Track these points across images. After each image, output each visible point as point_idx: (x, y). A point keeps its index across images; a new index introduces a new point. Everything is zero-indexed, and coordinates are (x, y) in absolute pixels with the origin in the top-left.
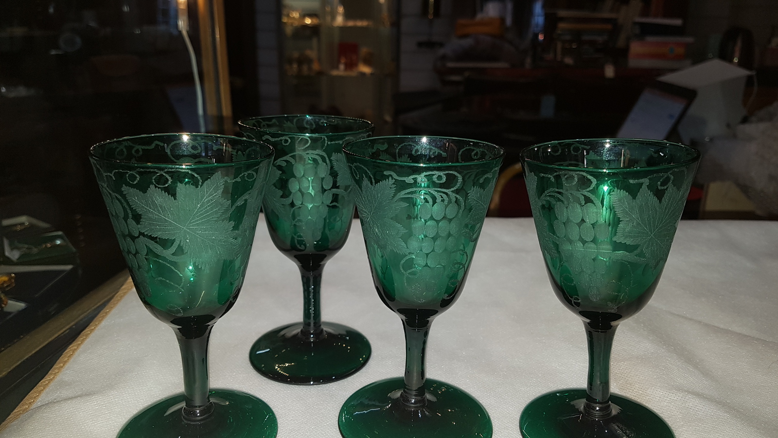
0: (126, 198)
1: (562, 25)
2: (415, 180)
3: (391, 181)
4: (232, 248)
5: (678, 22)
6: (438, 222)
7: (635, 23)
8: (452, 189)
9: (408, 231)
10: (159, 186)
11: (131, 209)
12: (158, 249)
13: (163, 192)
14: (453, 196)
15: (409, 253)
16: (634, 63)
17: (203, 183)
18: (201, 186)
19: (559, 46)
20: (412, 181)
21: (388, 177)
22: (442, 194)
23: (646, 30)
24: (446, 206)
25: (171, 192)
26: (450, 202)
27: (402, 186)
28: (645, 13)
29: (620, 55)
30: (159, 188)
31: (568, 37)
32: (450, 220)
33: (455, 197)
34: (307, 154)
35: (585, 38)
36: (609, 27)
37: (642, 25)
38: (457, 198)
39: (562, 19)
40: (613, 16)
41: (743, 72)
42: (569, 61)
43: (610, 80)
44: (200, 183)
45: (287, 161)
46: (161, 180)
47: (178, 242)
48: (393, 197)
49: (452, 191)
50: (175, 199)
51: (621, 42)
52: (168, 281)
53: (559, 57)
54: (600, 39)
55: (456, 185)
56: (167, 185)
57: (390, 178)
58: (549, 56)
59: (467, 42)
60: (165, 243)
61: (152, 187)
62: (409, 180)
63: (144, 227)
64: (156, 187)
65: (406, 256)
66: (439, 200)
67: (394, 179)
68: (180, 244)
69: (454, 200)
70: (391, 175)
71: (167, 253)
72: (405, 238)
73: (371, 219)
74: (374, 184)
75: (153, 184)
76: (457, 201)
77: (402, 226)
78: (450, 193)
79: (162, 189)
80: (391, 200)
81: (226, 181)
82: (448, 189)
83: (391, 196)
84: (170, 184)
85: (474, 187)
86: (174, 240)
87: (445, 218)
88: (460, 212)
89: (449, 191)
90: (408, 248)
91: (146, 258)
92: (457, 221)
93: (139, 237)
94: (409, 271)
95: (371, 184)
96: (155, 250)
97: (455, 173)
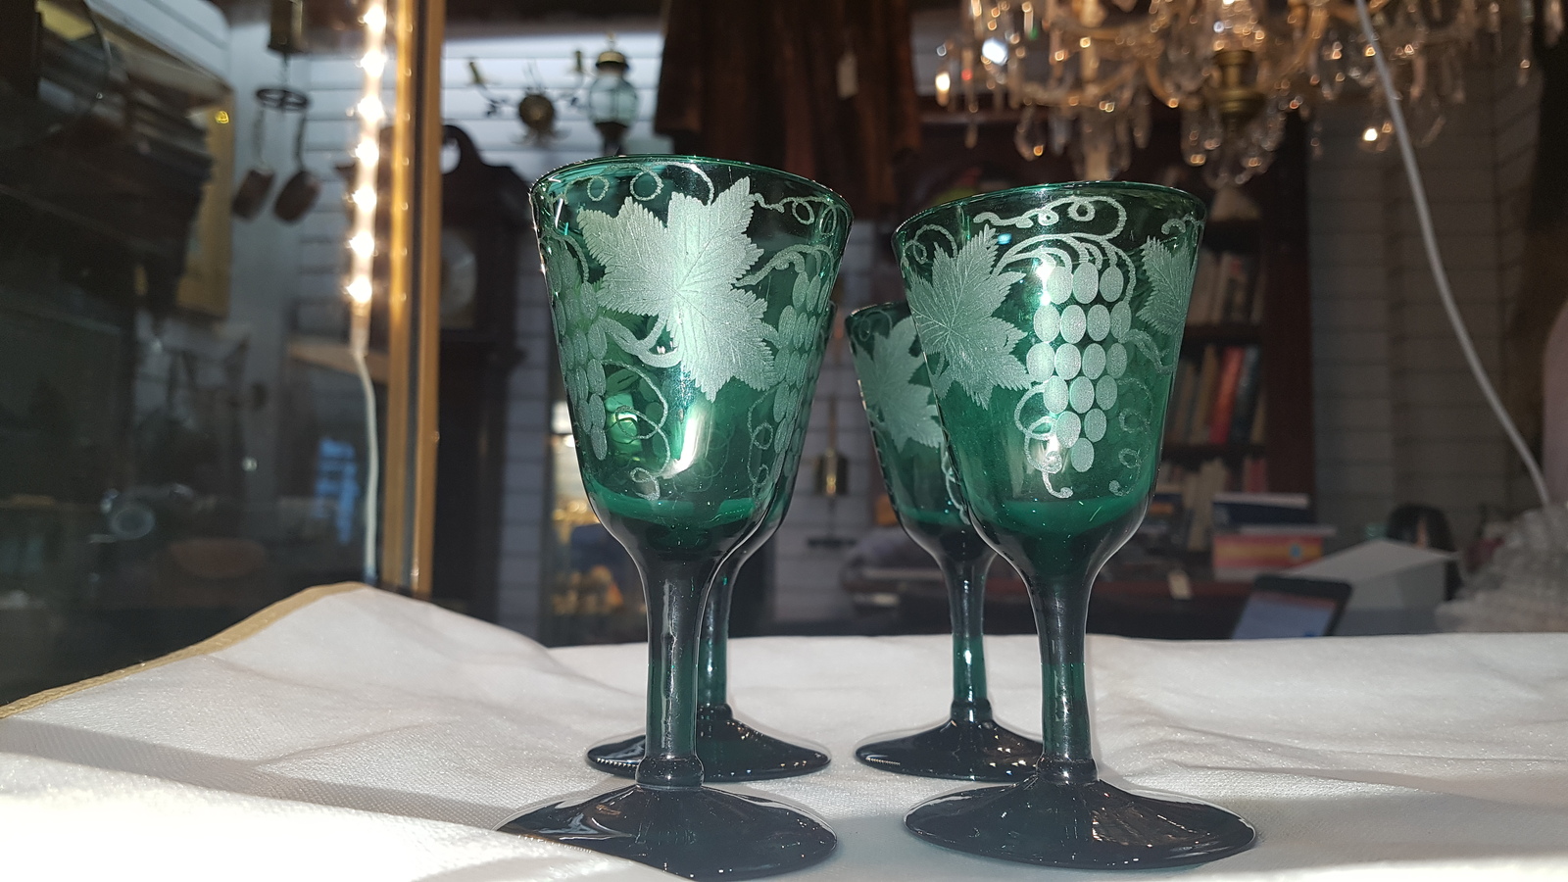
0: (581, 236)
2: (1034, 219)
3: (988, 232)
4: (760, 362)
5: (1299, 501)
6: (1086, 308)
8: (1109, 236)
9: (1026, 334)
10: (640, 199)
11: (589, 257)
12: (628, 340)
13: (646, 209)
14: (1111, 250)
15: (1034, 384)
16: (1225, 572)
17: (716, 196)
18: (712, 202)
20: (1029, 224)
21: (981, 227)
22: (1089, 245)
23: (1241, 515)
24: (1100, 273)
25: (660, 212)
26: (1106, 264)
27: (1010, 236)
28: (1234, 485)
29: (1197, 561)
30: (639, 202)
32: (1110, 306)
33: (1117, 253)
36: (1168, 508)
37: (1231, 507)
38: (1119, 257)
40: (1172, 489)
41: (1438, 556)
43: (1183, 601)
44: (711, 196)
46: (645, 186)
47: (664, 323)
48: (993, 267)
49: (1109, 240)
50: (665, 225)
51: (1195, 541)
55: (1115, 227)
56: (653, 196)
57: (987, 226)
60: (642, 326)
61: (628, 200)
62: (1023, 222)
63: (608, 296)
64: (634, 200)
65: (1025, 390)
66: (1084, 258)
67: (995, 227)
68: (665, 327)
69: (1114, 259)
70: (987, 221)
71: (641, 348)
72: (1021, 351)
73: (953, 335)
74: (955, 252)
75: (630, 195)
76: (1121, 264)
77: (1013, 325)
78: (1106, 245)
79: (646, 205)
80: (991, 273)
81: (756, 203)
82: (1099, 235)
83: (989, 265)
84: (659, 192)
85: (1151, 239)
86: (657, 316)
87: (1099, 299)
88: (1129, 287)
89: (1102, 239)
90: (1028, 373)
91: (603, 365)
92: (1124, 309)
93: (596, 318)
94: (1034, 426)
95: (951, 256)
96: (621, 342)
97: (1111, 201)
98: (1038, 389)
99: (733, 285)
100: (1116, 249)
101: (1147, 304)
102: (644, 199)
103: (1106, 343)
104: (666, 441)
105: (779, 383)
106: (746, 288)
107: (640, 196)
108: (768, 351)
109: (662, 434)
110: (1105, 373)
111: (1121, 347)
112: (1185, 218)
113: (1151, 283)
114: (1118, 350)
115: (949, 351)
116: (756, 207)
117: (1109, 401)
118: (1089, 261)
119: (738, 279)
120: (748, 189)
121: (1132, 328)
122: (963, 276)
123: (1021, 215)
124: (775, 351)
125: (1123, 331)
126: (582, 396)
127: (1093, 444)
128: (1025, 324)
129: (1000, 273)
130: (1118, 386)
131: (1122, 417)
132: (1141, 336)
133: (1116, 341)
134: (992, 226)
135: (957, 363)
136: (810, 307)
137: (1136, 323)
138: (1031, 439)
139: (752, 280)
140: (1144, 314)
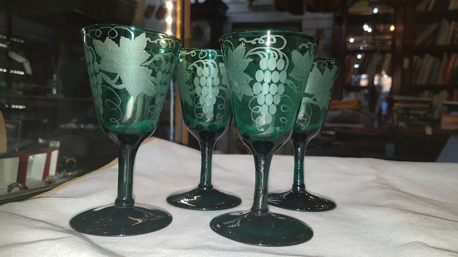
0: (94, 47)
1: (396, 105)
2: (257, 41)
3: (243, 45)
4: (150, 88)
6: (272, 72)
7: (444, 104)
8: (281, 49)
9: (253, 79)
10: (111, 38)
11: (96, 54)
12: (108, 80)
13: (113, 41)
14: (281, 53)
15: (255, 95)
16: (444, 127)
17: (135, 38)
18: (133, 40)
19: (395, 115)
20: (255, 43)
21: (241, 42)
22: (274, 51)
24: (277, 61)
25: (117, 41)
26: (279, 58)
27: (249, 46)
28: (450, 98)
29: (435, 123)
30: (111, 39)
31: (400, 112)
32: (279, 72)
33: (283, 55)
34: (205, 62)
35: (411, 112)
36: (427, 106)
37: (448, 105)
39: (396, 101)
40: (429, 99)
42: (402, 124)
43: (430, 135)
45: (194, 67)
46: (113, 34)
47: (119, 76)
48: (244, 56)
49: (280, 50)
50: (119, 46)
51: (436, 116)
52: (112, 102)
53: (396, 123)
54: (422, 113)
55: (283, 46)
56: (115, 37)
57: (243, 42)
58: (390, 122)
59: (337, 113)
60: (112, 76)
61: (108, 38)
62: (253, 42)
63: (102, 66)
64: (109, 38)
65: (252, 97)
66: (272, 56)
67: (245, 43)
68: (120, 77)
69: (282, 57)
70: (243, 41)
71: (113, 83)
72: (251, 84)
73: (233, 76)
74: (234, 50)
75: (108, 36)
76: (284, 58)
77: (249, 76)
78: (279, 51)
79: (113, 39)
80: (243, 58)
81: (148, 40)
82: (277, 48)
83: (243, 55)
84: (117, 36)
85: (295, 50)
86: (117, 73)
87: (276, 69)
88: (286, 66)
89: (278, 50)
90: (253, 91)
91: (101, 87)
92: (284, 73)
93: (99, 73)
94: (254, 108)
95: (232, 51)
96: (106, 81)
97: (282, 37)
98: (256, 97)
99: (141, 65)
100: (283, 53)
101: (293, 71)
102: (112, 38)
103: (278, 84)
104: (121, 110)
105: (157, 94)
106: (145, 66)
107: (111, 37)
108: (153, 84)
109: (120, 108)
110: (277, 93)
111: (283, 85)
112: (308, 43)
113: (294, 64)
114: (282, 87)
115: (232, 81)
116: (148, 42)
117: (277, 102)
118: (274, 57)
119: (142, 63)
120: (145, 36)
121: (287, 79)
122: (236, 58)
123: (253, 40)
124: (155, 84)
125: (284, 80)
126: (96, 95)
127: (272, 115)
128: (253, 75)
129: (246, 58)
130: (281, 98)
131: (282, 107)
132: (289, 82)
133: (281, 83)
134: (244, 43)
135: (234, 86)
136: (167, 71)
137: (288, 77)
138: (253, 112)
139: (148, 63)
140: (291, 75)
